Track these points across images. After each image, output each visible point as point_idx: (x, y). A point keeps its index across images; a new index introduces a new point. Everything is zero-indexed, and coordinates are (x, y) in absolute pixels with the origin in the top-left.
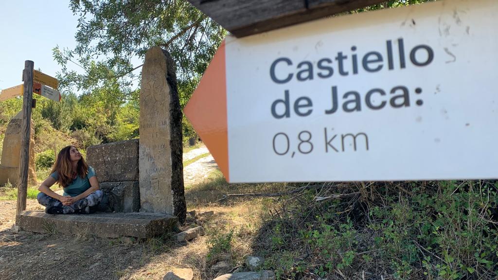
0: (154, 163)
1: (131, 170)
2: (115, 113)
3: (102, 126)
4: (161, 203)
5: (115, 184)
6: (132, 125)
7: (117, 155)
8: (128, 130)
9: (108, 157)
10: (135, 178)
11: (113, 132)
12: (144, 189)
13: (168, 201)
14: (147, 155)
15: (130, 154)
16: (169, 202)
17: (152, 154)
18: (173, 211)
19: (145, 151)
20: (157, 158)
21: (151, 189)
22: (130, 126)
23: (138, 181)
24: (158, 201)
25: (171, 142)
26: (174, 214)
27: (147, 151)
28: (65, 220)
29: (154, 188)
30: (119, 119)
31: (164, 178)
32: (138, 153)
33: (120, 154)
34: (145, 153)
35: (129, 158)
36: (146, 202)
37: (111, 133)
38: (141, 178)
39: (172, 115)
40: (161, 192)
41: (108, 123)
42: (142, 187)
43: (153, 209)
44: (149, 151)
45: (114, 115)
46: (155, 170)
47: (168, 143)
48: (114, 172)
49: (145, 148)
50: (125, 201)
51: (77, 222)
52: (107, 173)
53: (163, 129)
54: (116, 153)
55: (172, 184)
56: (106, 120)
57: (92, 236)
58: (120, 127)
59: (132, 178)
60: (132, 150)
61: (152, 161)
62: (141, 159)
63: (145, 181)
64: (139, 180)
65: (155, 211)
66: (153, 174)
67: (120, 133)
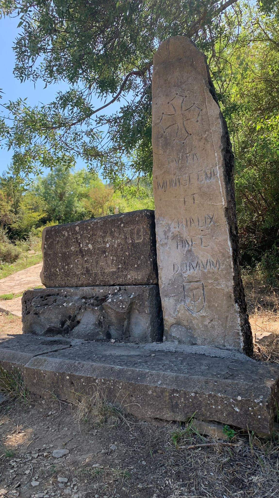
0: (190, 251)
1: (138, 266)
2: (18, 201)
3: (6, 215)
4: (213, 327)
5: (110, 290)
6: (37, 214)
7: (108, 239)
8: (33, 219)
9: (87, 244)
10: (148, 279)
11: (18, 221)
12: (172, 301)
13: (229, 324)
14: (174, 238)
15: (135, 236)
16: (232, 327)
17: (185, 235)
18: (242, 345)
19: (169, 230)
20: (198, 242)
21: (188, 301)
22: (35, 214)
23: (157, 284)
24: (206, 323)
25: (227, 209)
26: (244, 349)
27: (172, 230)
28: (42, 369)
29: (194, 298)
30: (22, 207)
31: (216, 279)
32: (153, 234)
33: (113, 237)
34: (170, 235)
35: (133, 244)
36: (178, 324)
37: (15, 222)
38: (163, 279)
39: (225, 159)
40: (209, 307)
41: (11, 211)
42: (166, 296)
43: (195, 339)
44: (177, 229)
45: (17, 203)
46: (194, 265)
47: (222, 213)
48: (102, 268)
49: (169, 225)
50: (133, 320)
51: (69, 375)
52: (88, 271)
53: (209, 187)
54: (103, 237)
55: (234, 292)
56: (10, 208)
57: (115, 412)
58: (25, 215)
59: (143, 279)
60: (139, 231)
61: (186, 249)
62: (162, 245)
63: (173, 284)
64: (160, 283)
65: (199, 341)
66: (190, 272)
67: (26, 222)
